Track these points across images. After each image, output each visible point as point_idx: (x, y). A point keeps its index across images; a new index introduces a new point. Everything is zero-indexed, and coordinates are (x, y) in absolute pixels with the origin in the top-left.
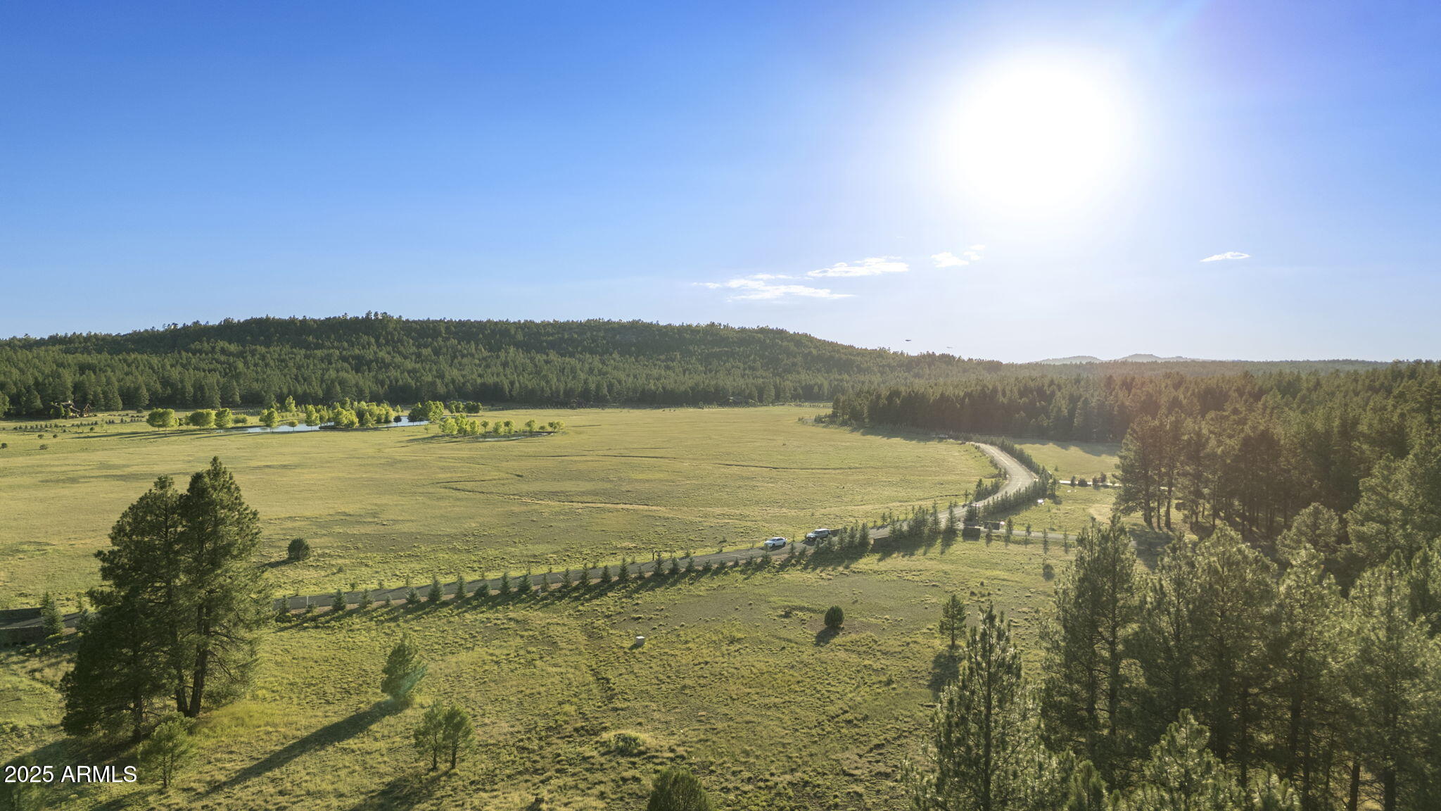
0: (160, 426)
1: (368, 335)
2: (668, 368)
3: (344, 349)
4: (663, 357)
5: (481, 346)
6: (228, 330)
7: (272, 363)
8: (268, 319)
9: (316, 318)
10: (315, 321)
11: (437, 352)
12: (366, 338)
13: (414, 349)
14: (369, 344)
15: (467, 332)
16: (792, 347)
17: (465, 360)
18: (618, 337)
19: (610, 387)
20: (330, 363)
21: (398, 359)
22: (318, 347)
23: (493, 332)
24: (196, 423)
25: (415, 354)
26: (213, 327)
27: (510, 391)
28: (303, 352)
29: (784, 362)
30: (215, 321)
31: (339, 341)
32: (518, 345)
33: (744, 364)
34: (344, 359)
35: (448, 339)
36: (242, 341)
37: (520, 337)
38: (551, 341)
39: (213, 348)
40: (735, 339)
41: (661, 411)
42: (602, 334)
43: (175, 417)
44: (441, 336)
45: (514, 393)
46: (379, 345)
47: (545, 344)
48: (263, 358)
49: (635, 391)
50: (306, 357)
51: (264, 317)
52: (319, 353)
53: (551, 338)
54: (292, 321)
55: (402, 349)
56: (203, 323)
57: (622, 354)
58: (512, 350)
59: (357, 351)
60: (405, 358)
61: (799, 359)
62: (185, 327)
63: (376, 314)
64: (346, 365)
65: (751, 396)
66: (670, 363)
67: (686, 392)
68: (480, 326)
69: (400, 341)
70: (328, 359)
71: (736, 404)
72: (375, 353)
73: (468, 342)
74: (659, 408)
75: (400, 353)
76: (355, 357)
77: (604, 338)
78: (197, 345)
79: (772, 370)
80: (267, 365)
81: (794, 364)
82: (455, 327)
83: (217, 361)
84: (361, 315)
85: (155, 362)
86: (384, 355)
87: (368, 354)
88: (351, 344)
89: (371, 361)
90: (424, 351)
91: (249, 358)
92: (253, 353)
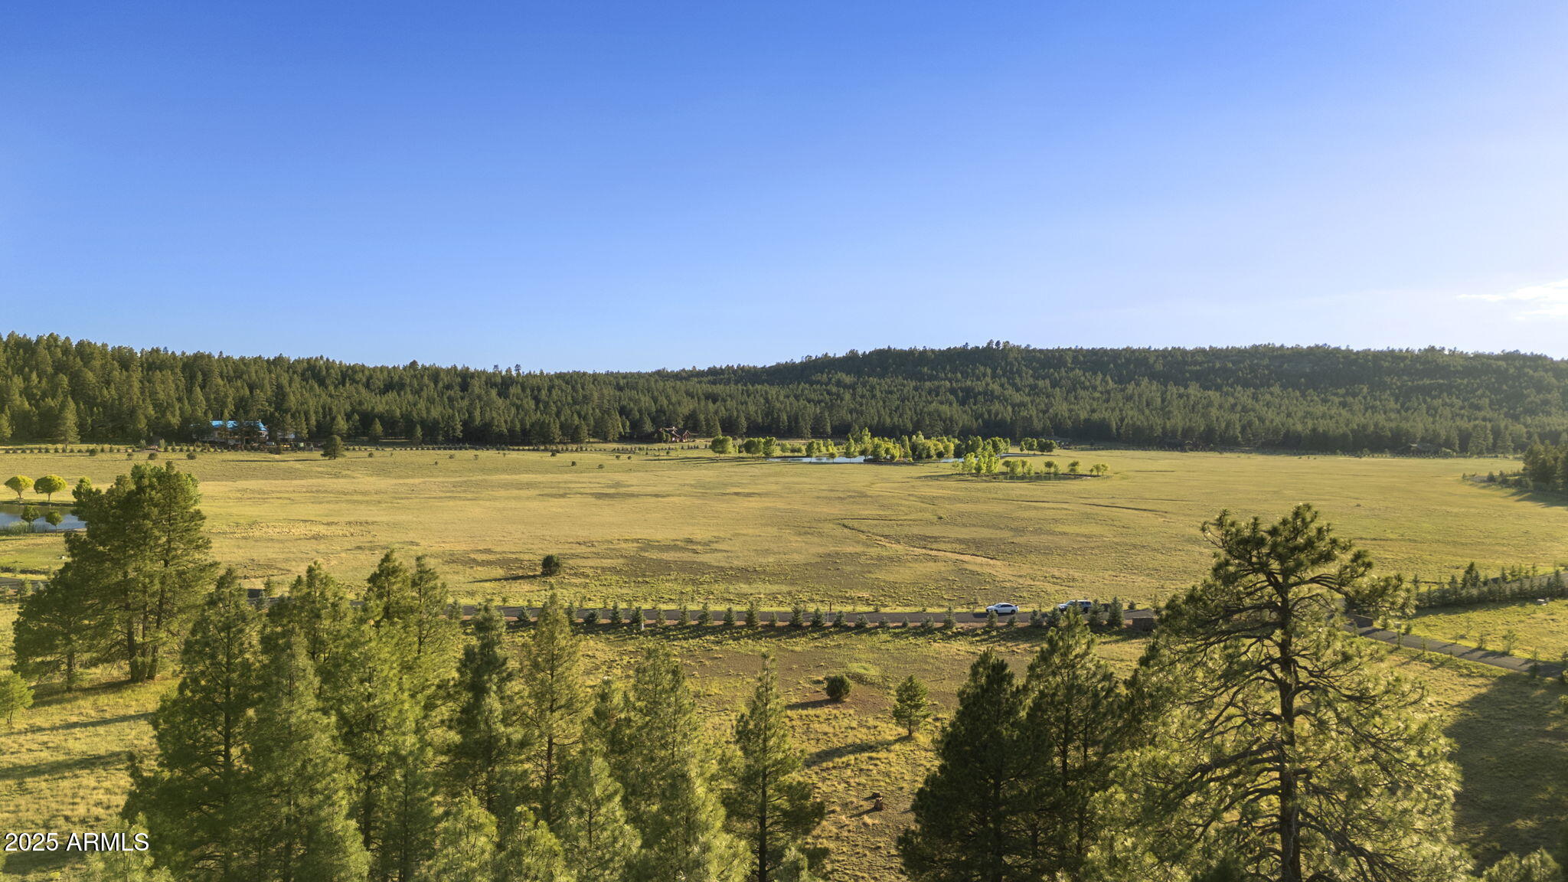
0: (721, 452)
1: (985, 366)
2: (1344, 405)
3: (957, 381)
4: (1342, 391)
5: (1108, 378)
6: (853, 363)
7: (878, 394)
8: (890, 350)
9: (937, 348)
10: (933, 351)
11: (1054, 385)
12: (982, 368)
13: (1031, 381)
14: (984, 375)
15: (1097, 361)
16: (1550, 379)
17: (1083, 394)
18: (1286, 366)
20: (937, 396)
21: (1010, 391)
22: (931, 378)
23: (1128, 361)
24: (748, 451)
25: (1030, 386)
26: (839, 359)
27: (1118, 429)
28: (913, 383)
29: (1529, 399)
30: (841, 352)
31: (954, 372)
32: (1153, 376)
33: (1464, 400)
34: (953, 391)
35: (1073, 369)
36: (859, 373)
37: (1159, 367)
38: (1198, 371)
39: (830, 379)
40: (1459, 368)
41: (1296, 458)
42: (1266, 362)
43: (732, 446)
44: (1065, 366)
45: (1122, 431)
46: (994, 377)
47: (1188, 375)
48: (873, 388)
49: (1276, 431)
50: (916, 389)
52: (929, 384)
53: (1198, 368)
54: (911, 353)
55: (1018, 380)
56: (831, 355)
57: (1284, 387)
58: (1145, 381)
59: (969, 383)
60: (1018, 390)
61: (1555, 396)
62: (817, 359)
63: (998, 343)
64: (952, 397)
65: (1448, 444)
66: (1350, 399)
67: (1344, 436)
68: (1115, 354)
69: (1019, 372)
70: (936, 391)
71: (1419, 453)
72: (987, 384)
73: (1095, 373)
74: (1295, 455)
75: (1014, 385)
76: (964, 390)
77: (1267, 367)
78: (818, 377)
79: (1505, 409)
80: (874, 396)
81: (1546, 402)
82: (1084, 357)
83: (828, 393)
84: (982, 344)
85: (773, 391)
86: (995, 387)
87: (980, 386)
88: (965, 375)
89: (980, 393)
90: (1041, 383)
91: (860, 390)
92: (864, 385)
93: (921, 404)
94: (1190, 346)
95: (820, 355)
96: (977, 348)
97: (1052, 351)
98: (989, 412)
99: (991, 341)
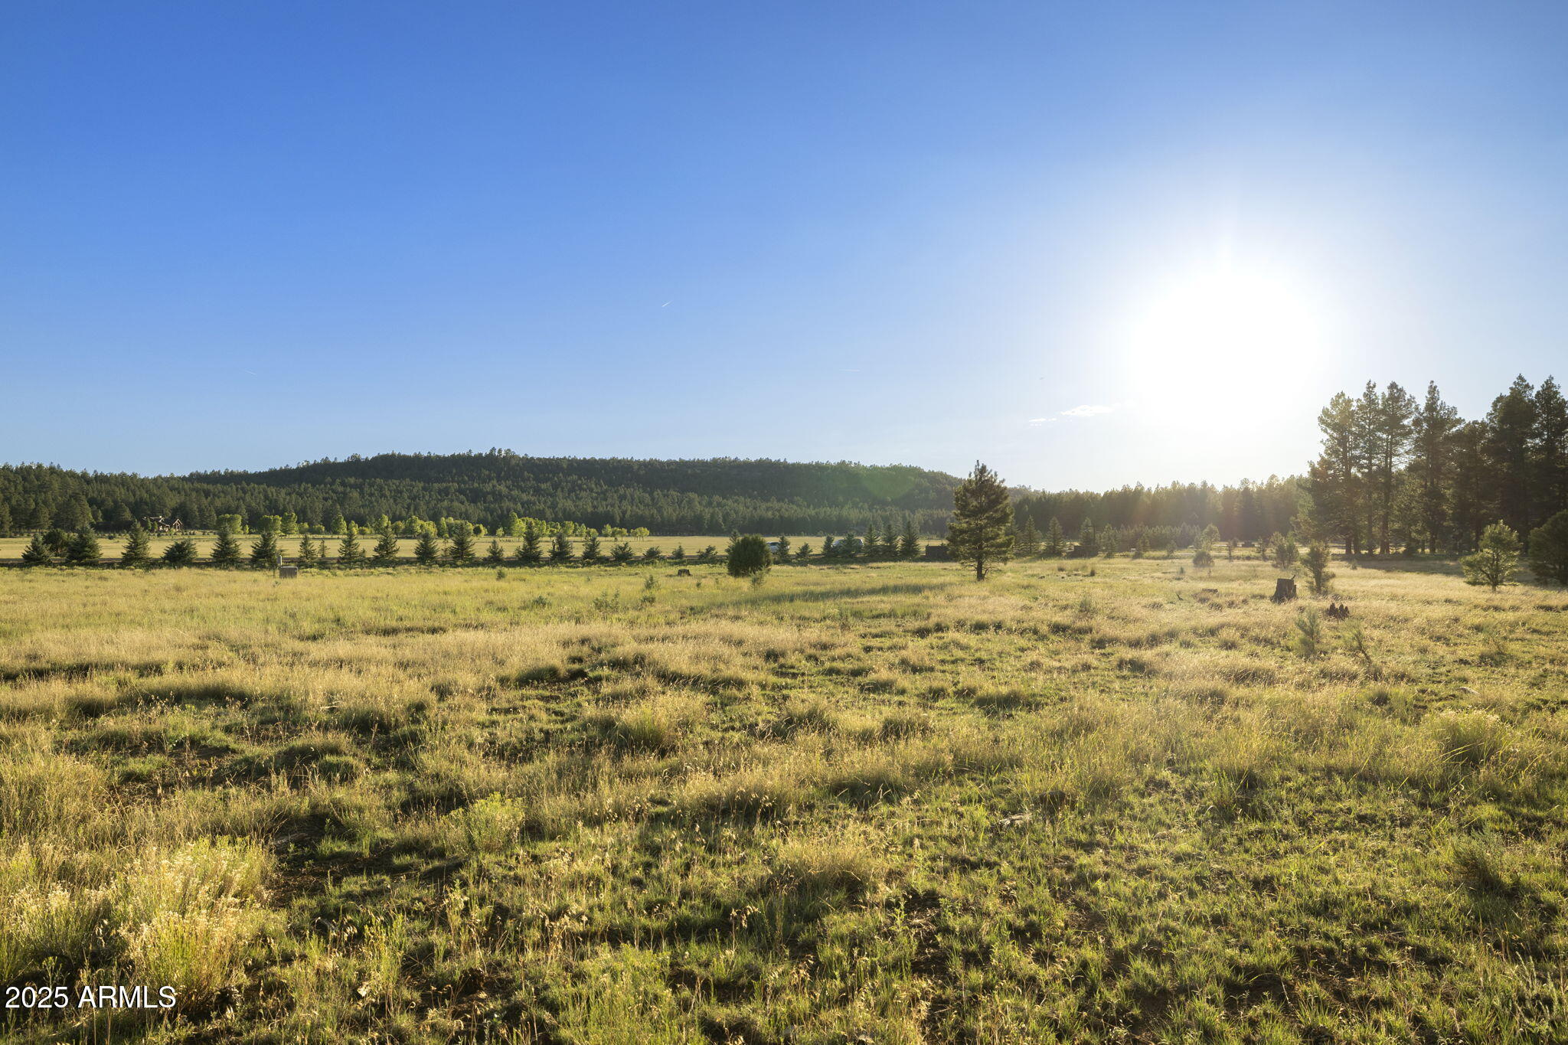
1: (490, 470)
2: (791, 501)
3: (465, 483)
5: (600, 481)
6: (355, 467)
7: (388, 493)
8: (393, 455)
9: (441, 455)
10: (438, 457)
11: (556, 487)
12: (487, 472)
13: (534, 483)
14: (490, 478)
17: (583, 494)
18: (743, 474)
19: (726, 517)
22: (438, 480)
25: (534, 487)
26: (341, 464)
28: (421, 485)
30: (342, 458)
31: (460, 476)
34: (461, 491)
35: (570, 474)
36: (364, 475)
39: (334, 481)
44: (563, 472)
46: (499, 479)
48: (381, 489)
49: (751, 520)
50: (424, 489)
51: (390, 453)
52: (436, 485)
54: (417, 458)
55: (522, 482)
56: (332, 460)
58: (632, 485)
59: (476, 485)
62: (316, 464)
63: (500, 450)
66: (794, 497)
68: (603, 463)
69: (522, 476)
70: (445, 492)
72: (494, 486)
73: (589, 478)
75: (519, 486)
76: (471, 491)
78: (321, 478)
80: (383, 496)
83: (334, 491)
84: (485, 451)
85: (272, 491)
86: (502, 488)
87: (488, 487)
88: (472, 478)
89: (488, 493)
90: (543, 486)
91: (366, 489)
92: (371, 485)
93: (433, 503)
94: (664, 459)
95: (319, 461)
96: (481, 454)
97: (549, 459)
98: (501, 508)
99: (494, 449)
